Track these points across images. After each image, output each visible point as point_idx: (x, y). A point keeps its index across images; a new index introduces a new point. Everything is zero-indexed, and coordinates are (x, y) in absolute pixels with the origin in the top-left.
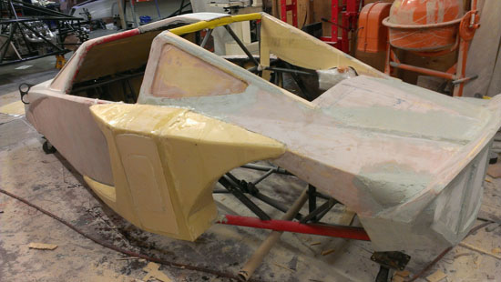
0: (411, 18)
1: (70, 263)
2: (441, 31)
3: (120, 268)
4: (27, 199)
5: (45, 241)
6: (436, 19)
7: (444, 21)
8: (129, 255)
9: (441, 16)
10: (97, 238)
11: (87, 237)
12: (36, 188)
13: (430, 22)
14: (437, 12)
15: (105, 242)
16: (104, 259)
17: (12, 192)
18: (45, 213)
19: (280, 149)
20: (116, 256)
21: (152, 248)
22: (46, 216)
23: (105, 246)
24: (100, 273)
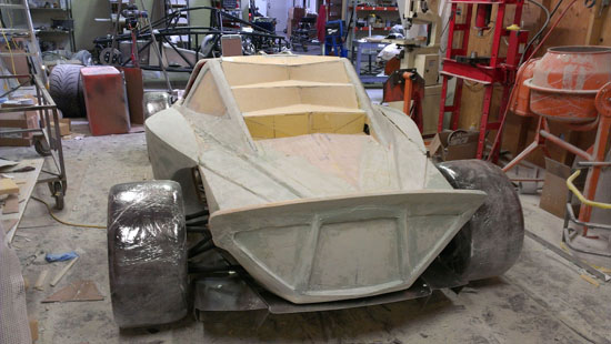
0: (546, 80)
2: (579, 100)
6: (574, 84)
7: (584, 89)
9: (580, 82)
13: (567, 87)
14: (575, 77)
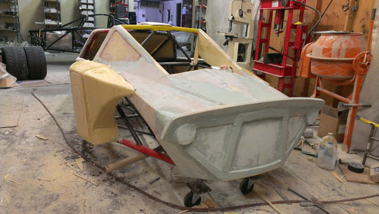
0: (321, 53)
1: (47, 148)
2: (342, 65)
3: (66, 156)
4: (55, 117)
5: (45, 136)
6: (339, 55)
8: (76, 152)
9: (343, 53)
10: (69, 141)
11: (65, 139)
12: (65, 114)
13: (334, 57)
14: (339, 50)
15: (71, 144)
16: (63, 150)
17: (51, 112)
18: (58, 125)
19: (130, 91)
20: (70, 150)
21: (90, 153)
22: (57, 126)
23: (69, 145)
24: (55, 156)
